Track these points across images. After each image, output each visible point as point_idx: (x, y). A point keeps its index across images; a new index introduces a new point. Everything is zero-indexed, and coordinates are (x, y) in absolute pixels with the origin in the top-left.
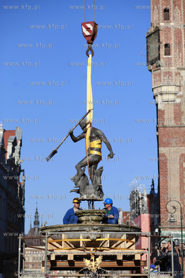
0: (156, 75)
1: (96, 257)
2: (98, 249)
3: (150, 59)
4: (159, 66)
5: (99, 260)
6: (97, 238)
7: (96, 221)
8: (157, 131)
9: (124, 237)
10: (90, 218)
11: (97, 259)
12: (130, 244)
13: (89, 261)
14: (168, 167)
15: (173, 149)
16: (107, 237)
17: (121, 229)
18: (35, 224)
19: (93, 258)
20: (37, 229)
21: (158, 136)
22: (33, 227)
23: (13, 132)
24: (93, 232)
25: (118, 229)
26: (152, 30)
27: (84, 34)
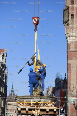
0: (67, 28)
1: (38, 110)
2: (39, 106)
3: (65, 21)
4: (69, 24)
6: (38, 102)
7: (38, 94)
8: (67, 53)
9: (50, 101)
10: (35, 93)
11: (38, 111)
12: (52, 104)
13: (34, 111)
14: (71, 69)
15: (74, 61)
16: (42, 101)
17: (48, 98)
18: (12, 92)
19: (36, 110)
20: (12, 94)
21: (67, 55)
22: (11, 93)
24: (36, 99)
25: (47, 98)
26: (66, 8)
27: (33, 22)
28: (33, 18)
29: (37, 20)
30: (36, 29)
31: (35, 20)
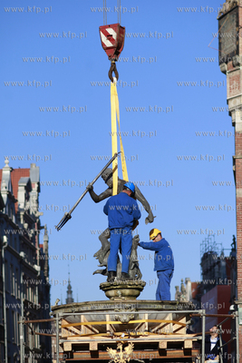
0: (232, 80)
1: (125, 345)
2: (132, 334)
4: (238, 64)
5: (129, 350)
6: (131, 320)
7: (129, 296)
8: (234, 164)
9: (170, 317)
10: (119, 292)
11: (127, 348)
12: (177, 326)
13: (115, 351)
16: (144, 318)
17: (164, 307)
19: (120, 347)
21: (235, 172)
23: (26, 172)
24: (123, 312)
25: (160, 306)
26: (228, 7)
27: (103, 44)
28: (103, 29)
29: (115, 37)
30: (113, 69)
31: (109, 37)
